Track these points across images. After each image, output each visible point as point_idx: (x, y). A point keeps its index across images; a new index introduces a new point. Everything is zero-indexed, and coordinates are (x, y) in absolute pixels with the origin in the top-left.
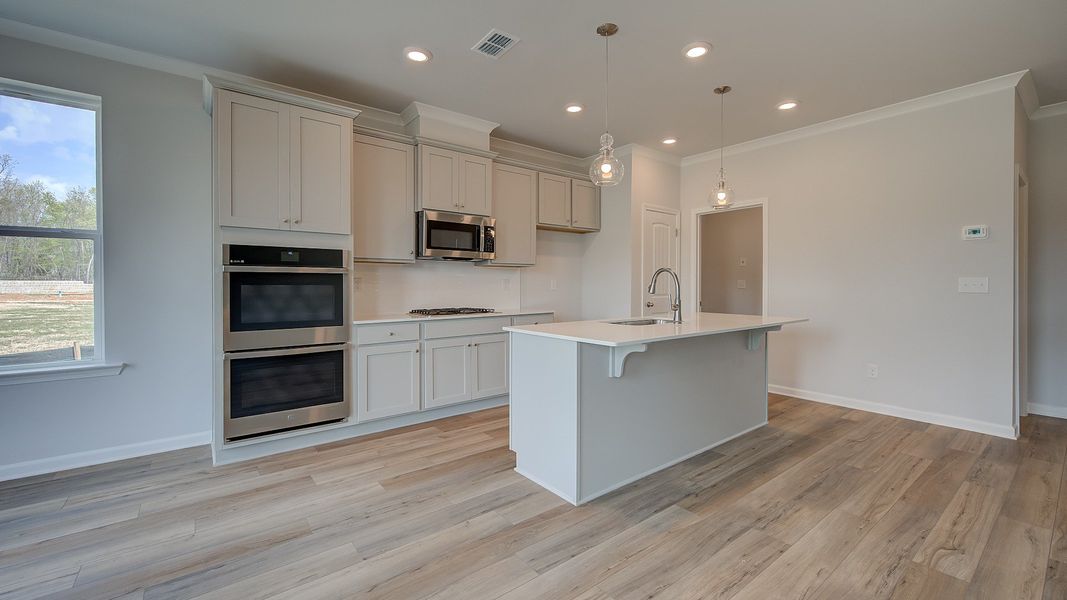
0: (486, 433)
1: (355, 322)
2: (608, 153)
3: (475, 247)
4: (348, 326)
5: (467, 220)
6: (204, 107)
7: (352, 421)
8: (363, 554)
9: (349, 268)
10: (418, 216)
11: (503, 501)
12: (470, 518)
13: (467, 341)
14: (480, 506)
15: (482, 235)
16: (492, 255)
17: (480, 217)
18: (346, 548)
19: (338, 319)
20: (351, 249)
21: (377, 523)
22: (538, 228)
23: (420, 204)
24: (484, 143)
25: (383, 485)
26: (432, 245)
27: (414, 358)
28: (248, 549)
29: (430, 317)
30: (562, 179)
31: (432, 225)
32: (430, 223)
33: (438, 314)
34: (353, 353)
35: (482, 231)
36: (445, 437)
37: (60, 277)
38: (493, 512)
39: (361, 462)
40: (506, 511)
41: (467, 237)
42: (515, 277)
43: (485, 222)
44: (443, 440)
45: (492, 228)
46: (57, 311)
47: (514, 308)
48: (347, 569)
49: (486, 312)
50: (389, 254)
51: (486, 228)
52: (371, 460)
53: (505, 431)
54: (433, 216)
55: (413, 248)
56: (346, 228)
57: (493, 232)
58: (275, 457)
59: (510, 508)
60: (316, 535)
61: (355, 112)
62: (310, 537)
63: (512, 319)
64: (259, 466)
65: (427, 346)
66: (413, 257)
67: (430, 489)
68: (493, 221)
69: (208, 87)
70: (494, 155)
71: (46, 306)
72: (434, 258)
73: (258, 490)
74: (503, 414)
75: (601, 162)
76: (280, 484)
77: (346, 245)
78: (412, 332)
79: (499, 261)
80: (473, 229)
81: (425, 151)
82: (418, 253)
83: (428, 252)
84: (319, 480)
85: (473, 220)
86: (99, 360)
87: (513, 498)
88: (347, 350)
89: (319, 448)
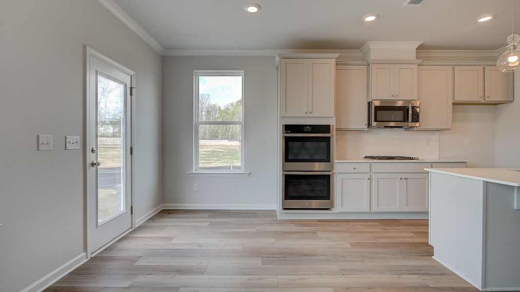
0: (412, 232)
1: (336, 161)
2: (515, 47)
3: (406, 119)
4: (333, 162)
5: (400, 104)
6: (275, 67)
7: (334, 210)
8: (343, 272)
9: (333, 133)
10: (369, 104)
11: (423, 272)
12: (401, 275)
13: (400, 176)
14: (407, 270)
15: (410, 112)
16: (417, 124)
17: (409, 101)
18: (334, 267)
19: (327, 159)
20: (335, 124)
21: (349, 261)
22: (454, 104)
23: (370, 98)
24: (412, 56)
25: (351, 245)
26: (378, 120)
27: (366, 182)
28: (294, 254)
29: (376, 161)
30: (477, 68)
31: (377, 108)
32: (376, 107)
33: (381, 159)
34: (335, 177)
35: (410, 109)
36: (385, 229)
37: (222, 139)
38: (416, 276)
39: (339, 232)
40: (425, 277)
41: (400, 115)
42: (436, 137)
43: (413, 104)
44: (383, 230)
45: (417, 107)
46: (221, 152)
47: (435, 158)
48: (336, 276)
49: (413, 159)
50: (353, 126)
51: (413, 108)
52: (344, 232)
53: (426, 234)
54: (377, 103)
55: (366, 122)
56: (332, 113)
57: (418, 110)
58: (301, 220)
59: (428, 277)
60: (320, 257)
61: (337, 55)
62: (318, 257)
63: (432, 164)
64: (296, 223)
65: (374, 177)
66: (366, 127)
67: (377, 253)
68: (418, 102)
69: (277, 59)
70: (419, 61)
71: (219, 150)
72: (378, 127)
73: (296, 232)
74: (425, 224)
75: (509, 55)
76: (304, 232)
77: (332, 122)
78: (365, 167)
79: (423, 127)
80: (405, 109)
81: (374, 68)
82: (369, 125)
83: (374, 124)
84: (320, 234)
85: (404, 103)
86: (242, 171)
87: (431, 273)
88: (332, 175)
89: (319, 221)
